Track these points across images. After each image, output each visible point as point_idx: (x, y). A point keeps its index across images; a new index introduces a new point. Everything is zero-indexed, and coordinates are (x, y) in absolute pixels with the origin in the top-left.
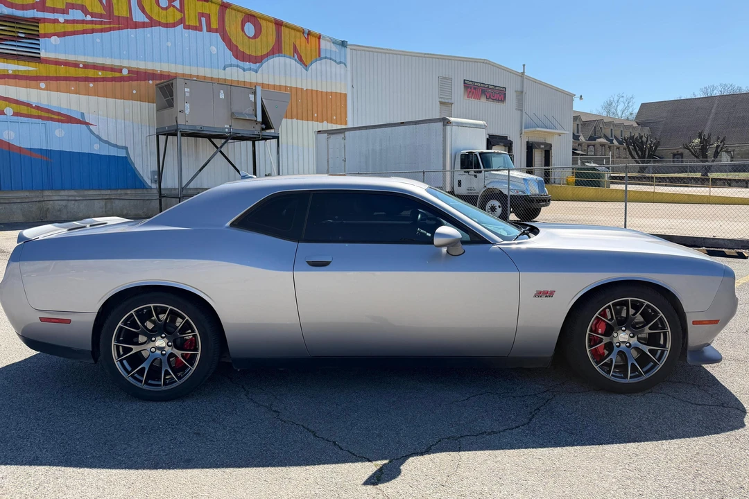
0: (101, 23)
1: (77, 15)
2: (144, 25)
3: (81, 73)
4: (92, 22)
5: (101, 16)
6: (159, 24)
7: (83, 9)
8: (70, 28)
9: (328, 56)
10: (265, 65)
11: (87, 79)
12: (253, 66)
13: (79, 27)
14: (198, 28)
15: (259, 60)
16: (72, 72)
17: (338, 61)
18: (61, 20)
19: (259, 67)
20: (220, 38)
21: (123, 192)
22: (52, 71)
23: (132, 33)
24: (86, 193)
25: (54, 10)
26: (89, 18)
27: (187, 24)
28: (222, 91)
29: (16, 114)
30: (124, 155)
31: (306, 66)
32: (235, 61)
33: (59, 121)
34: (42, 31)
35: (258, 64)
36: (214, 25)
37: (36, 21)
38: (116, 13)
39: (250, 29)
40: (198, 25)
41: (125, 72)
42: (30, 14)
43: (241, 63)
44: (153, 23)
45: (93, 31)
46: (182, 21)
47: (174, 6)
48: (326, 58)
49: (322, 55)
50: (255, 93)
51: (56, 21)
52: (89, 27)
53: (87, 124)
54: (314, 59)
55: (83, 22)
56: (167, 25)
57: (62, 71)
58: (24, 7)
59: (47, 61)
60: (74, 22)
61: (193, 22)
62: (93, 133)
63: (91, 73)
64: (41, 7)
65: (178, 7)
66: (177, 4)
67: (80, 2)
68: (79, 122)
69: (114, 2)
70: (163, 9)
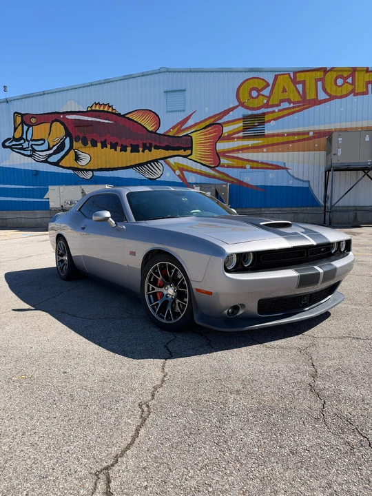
0: (298, 106)
1: (285, 105)
2: (325, 101)
3: (285, 139)
4: (293, 107)
5: (298, 102)
6: (336, 97)
7: (289, 101)
8: (281, 114)
11: (288, 142)
13: (286, 112)
14: (365, 93)
16: (281, 139)
18: (277, 110)
21: (304, 209)
22: (270, 141)
23: (317, 108)
24: (283, 209)
25: (273, 106)
26: (292, 105)
27: (356, 92)
28: (367, 136)
29: (251, 168)
30: (307, 186)
33: (272, 169)
34: (266, 120)
37: (264, 114)
38: (308, 98)
40: (365, 90)
41: (311, 134)
42: (260, 111)
44: (332, 98)
45: (293, 113)
46: (353, 91)
47: (347, 83)
51: (274, 112)
52: (292, 110)
53: (287, 169)
55: (288, 108)
56: (341, 97)
57: (275, 140)
58: (258, 108)
59: (269, 136)
60: (283, 110)
61: (362, 89)
62: (290, 174)
63: (291, 138)
64: (267, 106)
65: (351, 82)
66: (350, 80)
67: (287, 97)
68: (282, 168)
69: (307, 91)
70: (339, 86)
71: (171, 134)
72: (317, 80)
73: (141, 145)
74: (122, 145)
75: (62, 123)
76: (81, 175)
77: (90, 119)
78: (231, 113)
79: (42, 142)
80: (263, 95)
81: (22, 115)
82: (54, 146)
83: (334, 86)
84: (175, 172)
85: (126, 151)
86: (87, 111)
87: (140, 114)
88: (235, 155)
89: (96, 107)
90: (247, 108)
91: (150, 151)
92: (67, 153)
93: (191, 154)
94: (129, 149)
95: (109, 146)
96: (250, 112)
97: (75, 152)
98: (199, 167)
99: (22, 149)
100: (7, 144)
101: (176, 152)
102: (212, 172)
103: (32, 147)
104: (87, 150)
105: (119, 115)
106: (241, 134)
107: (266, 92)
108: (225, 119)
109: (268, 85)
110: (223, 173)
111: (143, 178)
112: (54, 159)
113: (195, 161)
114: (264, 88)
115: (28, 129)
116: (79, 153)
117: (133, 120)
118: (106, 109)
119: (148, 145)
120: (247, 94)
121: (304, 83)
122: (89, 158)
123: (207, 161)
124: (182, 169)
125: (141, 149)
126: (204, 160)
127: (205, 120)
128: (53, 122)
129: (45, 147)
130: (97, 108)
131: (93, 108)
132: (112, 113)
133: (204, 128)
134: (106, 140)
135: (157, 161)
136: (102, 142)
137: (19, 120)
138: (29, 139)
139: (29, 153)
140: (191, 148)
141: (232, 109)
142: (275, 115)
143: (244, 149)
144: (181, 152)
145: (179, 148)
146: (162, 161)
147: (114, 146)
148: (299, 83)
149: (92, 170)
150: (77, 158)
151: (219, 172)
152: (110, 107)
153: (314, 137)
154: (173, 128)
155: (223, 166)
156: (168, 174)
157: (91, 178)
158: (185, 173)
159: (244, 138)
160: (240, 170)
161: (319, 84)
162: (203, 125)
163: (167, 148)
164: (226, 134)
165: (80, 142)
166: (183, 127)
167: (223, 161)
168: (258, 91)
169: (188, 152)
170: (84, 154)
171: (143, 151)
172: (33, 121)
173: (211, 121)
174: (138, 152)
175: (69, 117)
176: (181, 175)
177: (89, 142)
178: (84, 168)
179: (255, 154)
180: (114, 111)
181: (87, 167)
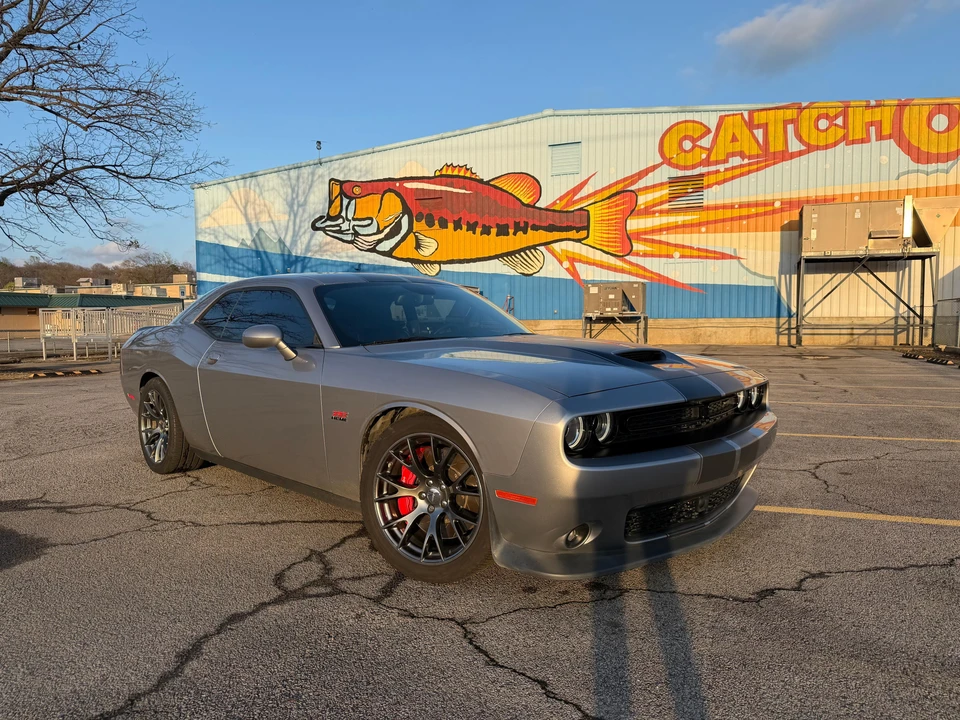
0: (757, 163)
1: (736, 161)
2: (800, 153)
3: (736, 213)
4: (749, 164)
5: (758, 156)
6: (818, 148)
7: (742, 155)
8: (729, 174)
11: (740, 218)
12: (941, 166)
13: (737, 172)
14: (864, 140)
15: (951, 157)
16: (728, 214)
18: (722, 170)
19: (952, 166)
20: (894, 145)
22: (712, 215)
23: (786, 164)
24: (733, 320)
25: (717, 163)
26: (746, 161)
27: (851, 139)
28: (858, 210)
29: (682, 257)
30: (771, 284)
32: (914, 166)
33: (715, 258)
34: (705, 184)
35: (950, 163)
36: (886, 131)
37: (702, 175)
38: (772, 150)
39: (940, 121)
40: (865, 136)
41: (777, 204)
42: (697, 171)
43: (922, 167)
44: (810, 148)
45: (749, 172)
46: (845, 138)
47: (836, 125)
50: (904, 204)
51: (718, 172)
52: (746, 169)
53: (739, 258)
55: (741, 166)
56: (826, 147)
57: (720, 214)
58: (694, 167)
59: (708, 208)
60: (733, 168)
61: (860, 135)
62: (742, 266)
63: (744, 212)
64: (707, 162)
65: (841, 124)
66: (840, 121)
67: (739, 149)
68: (731, 257)
69: (771, 139)
70: (823, 131)
71: (557, 208)
72: (786, 123)
73: (511, 224)
74: (484, 226)
75: (398, 195)
76: (423, 270)
77: (438, 188)
78: (650, 175)
79: (368, 222)
80: (701, 147)
81: (341, 183)
82: (386, 228)
83: (814, 131)
84: (561, 263)
85: (489, 233)
86: (435, 177)
87: (512, 179)
88: (656, 237)
89: (447, 171)
90: (677, 166)
91: (525, 232)
92: (403, 239)
93: (588, 237)
94: (494, 231)
95: (465, 227)
96: (681, 173)
97: (416, 237)
98: (599, 256)
99: (340, 232)
100: (318, 225)
101: (564, 235)
102: (619, 263)
103: (354, 229)
104: (433, 233)
105: (482, 181)
106: (666, 206)
107: (706, 142)
108: (641, 184)
109: (709, 131)
110: (637, 265)
111: (513, 273)
112: (386, 246)
113: (594, 248)
114: (702, 137)
115: (349, 203)
116: (421, 237)
117: (501, 189)
118: (462, 174)
119: (522, 225)
120: (675, 146)
121: (765, 127)
122: (435, 245)
123: (612, 247)
124: (572, 260)
125: (511, 231)
126: (608, 246)
127: (610, 187)
128: (385, 192)
129: (373, 229)
130: (450, 172)
131: (444, 172)
132: (470, 179)
133: (609, 198)
134: (460, 219)
135: (534, 247)
136: (454, 222)
137: (337, 189)
138: (350, 217)
139: (349, 238)
140: (587, 228)
141: (654, 168)
142: (720, 177)
143: (668, 229)
144: (572, 234)
145: (568, 229)
146: (542, 248)
147: (472, 227)
148: (758, 126)
149: (439, 263)
150: (418, 246)
151: (630, 263)
152: (468, 170)
153: (782, 210)
154: (561, 199)
155: (637, 254)
156: (550, 268)
157: (437, 275)
158: (577, 265)
159: (669, 212)
160: (663, 260)
161: (790, 128)
162: (607, 194)
163: (551, 228)
164: (642, 207)
165: (424, 221)
166: (576, 198)
167: (637, 246)
168: (694, 140)
169: (583, 234)
170: (428, 240)
171: (515, 234)
172: (357, 190)
173: (620, 187)
174: (508, 234)
175: (408, 185)
176: (571, 269)
177: (436, 222)
178: (426, 259)
179: (687, 236)
180: (473, 176)
181: (432, 260)
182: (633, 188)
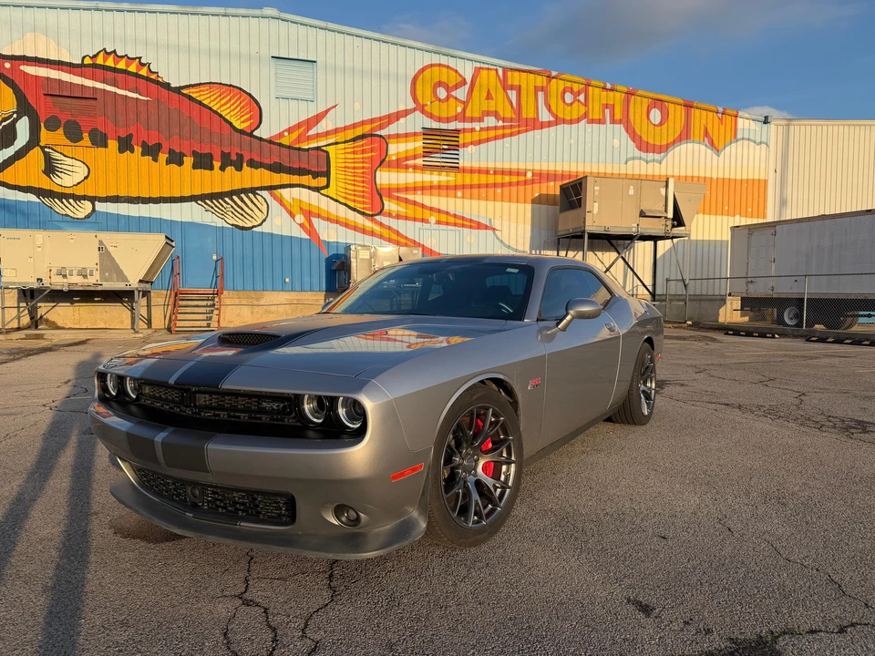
0: (511, 127)
1: (491, 121)
2: (549, 124)
3: (491, 179)
4: (503, 127)
5: (511, 120)
6: (564, 121)
7: (496, 115)
8: (484, 135)
9: (746, 136)
10: (670, 154)
11: (496, 185)
12: (657, 156)
13: (492, 134)
14: (601, 121)
15: (663, 149)
16: (483, 179)
17: (758, 141)
18: (478, 129)
19: (664, 157)
20: (623, 130)
22: (468, 179)
23: (537, 134)
25: (472, 120)
26: (501, 123)
27: (590, 117)
28: (632, 187)
29: (439, 222)
31: (718, 151)
32: (637, 153)
33: (471, 227)
34: (461, 142)
35: (662, 154)
36: (618, 117)
37: (458, 131)
38: (524, 116)
39: (656, 115)
40: (601, 117)
41: (529, 175)
42: (452, 126)
43: (644, 155)
44: (558, 121)
45: (504, 136)
46: (586, 115)
47: (579, 101)
48: (743, 139)
49: (739, 136)
50: (667, 186)
51: (473, 130)
52: (500, 132)
53: (494, 229)
54: (728, 140)
55: (496, 128)
56: (571, 122)
57: (476, 179)
58: (448, 120)
59: (464, 170)
60: (488, 129)
61: (597, 116)
62: (498, 238)
63: (499, 179)
64: (462, 117)
65: (583, 101)
67: (493, 109)
68: (486, 227)
69: (523, 103)
70: (568, 105)
71: (285, 141)
72: (537, 89)
73: (217, 154)
74: (171, 152)
75: (9, 82)
76: (59, 207)
77: (89, 83)
78: (402, 120)
80: (456, 98)
83: (561, 103)
84: (292, 216)
85: (180, 163)
86: (82, 65)
87: (216, 91)
88: (411, 197)
89: (105, 60)
90: (431, 116)
91: (239, 168)
92: (19, 155)
93: (327, 186)
94: (188, 161)
95: (138, 150)
96: (435, 125)
97: (46, 154)
98: (343, 212)
101: (295, 179)
102: (368, 224)
104: (79, 152)
105: (167, 86)
106: (419, 162)
107: (461, 93)
108: (392, 129)
109: (464, 82)
110: (390, 228)
111: (220, 223)
113: (337, 201)
114: (456, 87)
116: (56, 155)
117: (200, 103)
118: (133, 68)
119: (234, 157)
120: (428, 92)
121: (519, 90)
122: (81, 171)
123: (359, 202)
124: (309, 214)
125: (217, 164)
126: (354, 201)
127: (354, 126)
130: (110, 62)
131: (100, 61)
132: (147, 79)
133: (354, 140)
134: (130, 137)
135: (253, 190)
136: (119, 139)
140: (327, 174)
141: (406, 113)
142: (476, 138)
143: (423, 188)
144: (306, 179)
145: (301, 172)
146: (265, 194)
147: (151, 151)
148: (512, 88)
149: (93, 200)
150: (50, 168)
151: (381, 224)
152: (143, 65)
153: (533, 182)
154: (290, 130)
155: (390, 215)
156: (277, 221)
157: (88, 216)
158: (314, 220)
159: (425, 168)
160: (418, 224)
161: (540, 94)
162: (350, 134)
163: (277, 168)
164: (394, 158)
165: (61, 131)
166: (312, 132)
167: (390, 205)
168: (448, 89)
169: (323, 181)
170: (69, 161)
173: (367, 128)
174: (212, 168)
175: (31, 70)
176: (307, 225)
177: (86, 135)
178: (67, 191)
179: (443, 199)
180: (153, 77)
181: (79, 192)
182: (383, 132)
